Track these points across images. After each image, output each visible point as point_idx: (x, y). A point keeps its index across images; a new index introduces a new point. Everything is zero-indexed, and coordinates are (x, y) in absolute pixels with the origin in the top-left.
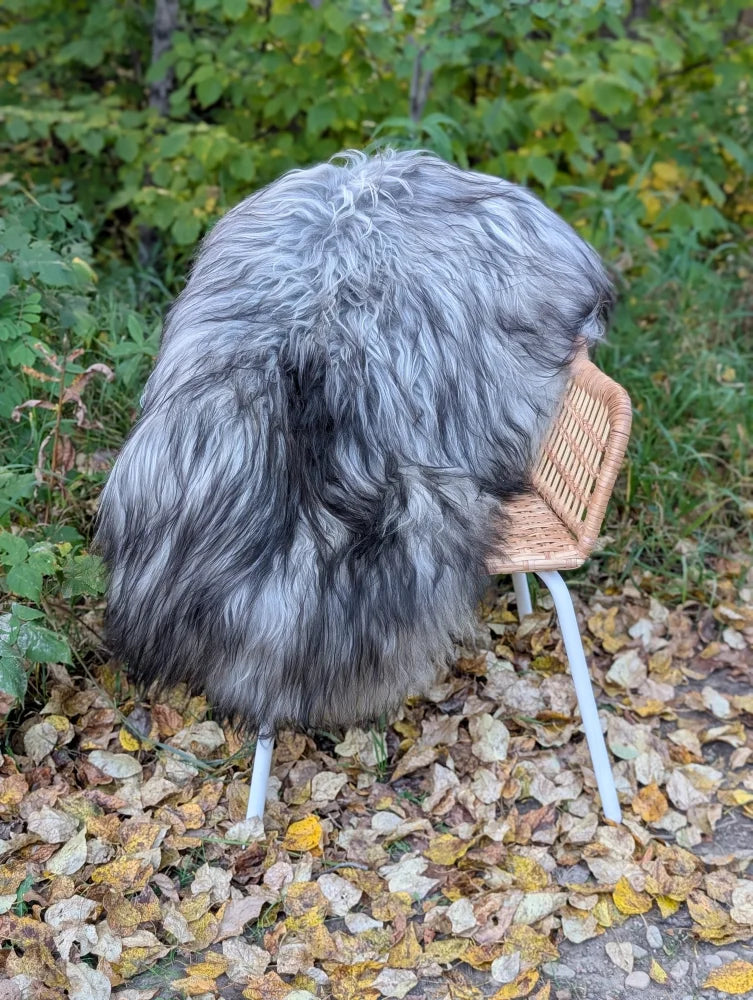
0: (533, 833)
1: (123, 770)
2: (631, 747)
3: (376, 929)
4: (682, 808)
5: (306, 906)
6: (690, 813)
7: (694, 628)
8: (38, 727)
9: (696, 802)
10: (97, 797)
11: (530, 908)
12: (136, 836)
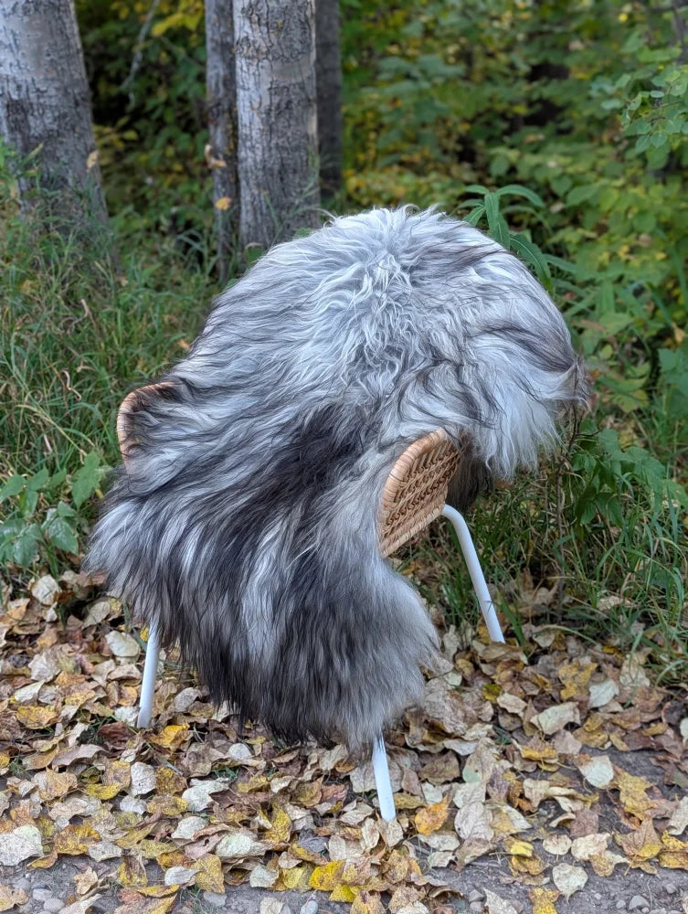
0: (320, 803)
1: (122, 650)
2: (479, 775)
3: (136, 814)
4: (462, 836)
5: (116, 778)
6: (466, 843)
7: (660, 707)
8: (103, 604)
9: (477, 836)
10: (81, 660)
11: (233, 844)
12: (78, 694)
